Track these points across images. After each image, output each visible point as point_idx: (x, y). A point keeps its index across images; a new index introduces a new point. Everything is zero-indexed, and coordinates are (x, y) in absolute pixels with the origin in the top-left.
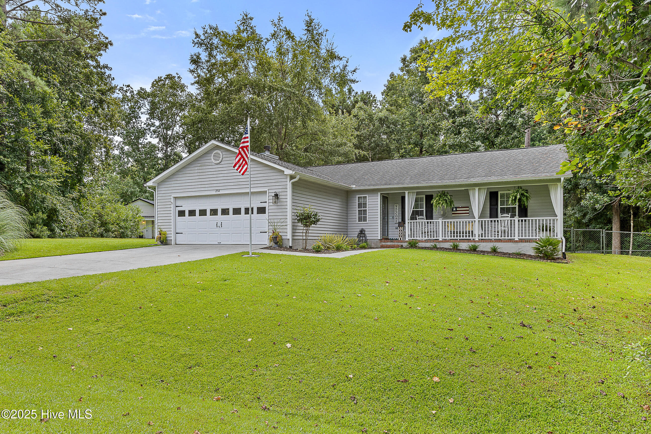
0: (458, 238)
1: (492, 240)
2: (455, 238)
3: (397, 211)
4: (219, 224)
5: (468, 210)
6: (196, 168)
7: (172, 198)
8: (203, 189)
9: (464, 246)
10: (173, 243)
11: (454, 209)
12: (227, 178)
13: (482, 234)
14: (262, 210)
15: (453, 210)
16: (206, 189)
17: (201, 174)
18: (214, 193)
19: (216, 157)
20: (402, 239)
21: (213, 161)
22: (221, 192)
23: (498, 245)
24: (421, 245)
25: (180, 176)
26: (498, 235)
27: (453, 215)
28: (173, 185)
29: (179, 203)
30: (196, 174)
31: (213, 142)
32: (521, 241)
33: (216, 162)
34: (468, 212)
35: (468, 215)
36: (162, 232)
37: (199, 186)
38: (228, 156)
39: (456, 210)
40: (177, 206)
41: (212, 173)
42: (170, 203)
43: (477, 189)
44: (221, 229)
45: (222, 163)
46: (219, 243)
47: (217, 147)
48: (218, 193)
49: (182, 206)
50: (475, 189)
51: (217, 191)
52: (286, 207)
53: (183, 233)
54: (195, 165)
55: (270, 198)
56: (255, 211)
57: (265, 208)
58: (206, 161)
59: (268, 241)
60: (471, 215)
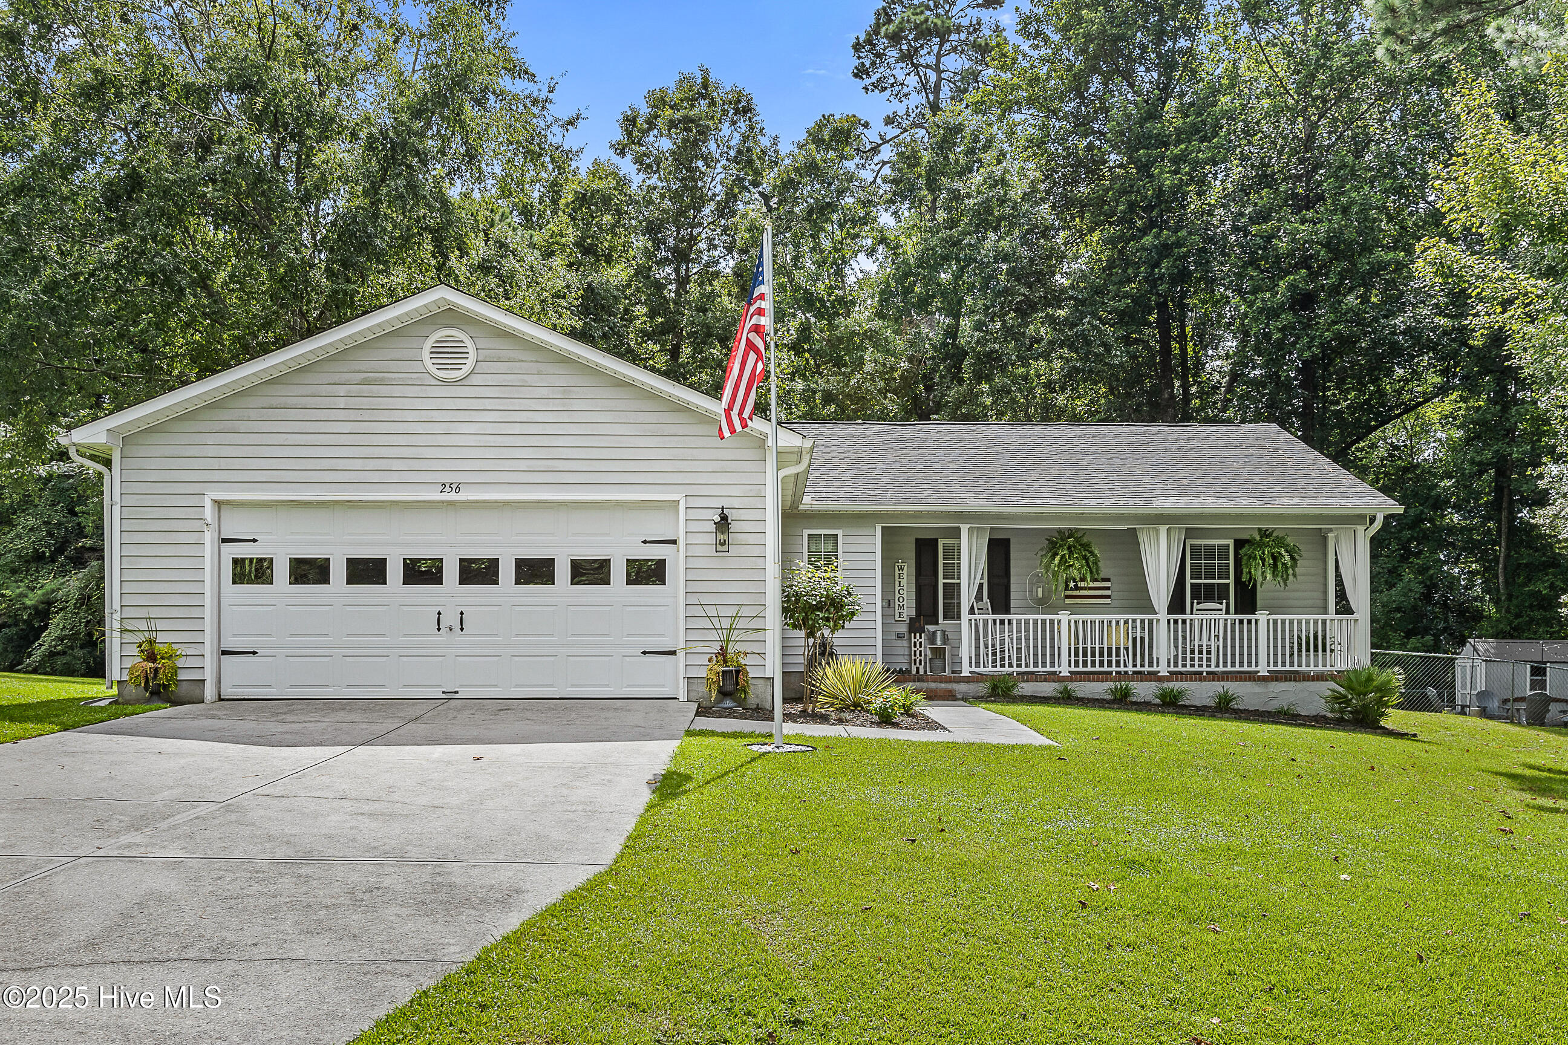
0: (1114, 668)
1: (1201, 673)
2: (1106, 668)
3: (904, 582)
4: (450, 619)
5: (1108, 588)
6: (342, 390)
7: (208, 504)
8: (375, 477)
9: (1144, 690)
10: (209, 693)
11: (1072, 584)
12: (499, 440)
13: (1176, 657)
14: (647, 572)
15: (1067, 586)
16: (394, 476)
17: (368, 415)
18: (431, 494)
19: (447, 352)
20: (921, 672)
21: (433, 369)
22: (462, 496)
23: (1233, 688)
24: (1027, 688)
26: (1209, 660)
27: (1068, 601)
28: (211, 451)
29: (238, 525)
30: (341, 415)
31: (443, 294)
32: (1276, 677)
33: (442, 374)
34: (1107, 593)
35: (1108, 601)
36: (160, 649)
37: (359, 464)
38: (503, 355)
39: (1077, 588)
40: (224, 541)
41: (424, 416)
42: (197, 525)
43: (1163, 529)
44: (458, 637)
45: (476, 380)
46: (450, 696)
47: (451, 316)
48: (452, 496)
49: (255, 541)
50: (1157, 531)
51: (447, 489)
52: (759, 563)
53: (260, 652)
54: (336, 378)
55: (694, 527)
56: (618, 572)
57: (662, 563)
58: (393, 366)
59: (683, 686)
60: (1116, 603)
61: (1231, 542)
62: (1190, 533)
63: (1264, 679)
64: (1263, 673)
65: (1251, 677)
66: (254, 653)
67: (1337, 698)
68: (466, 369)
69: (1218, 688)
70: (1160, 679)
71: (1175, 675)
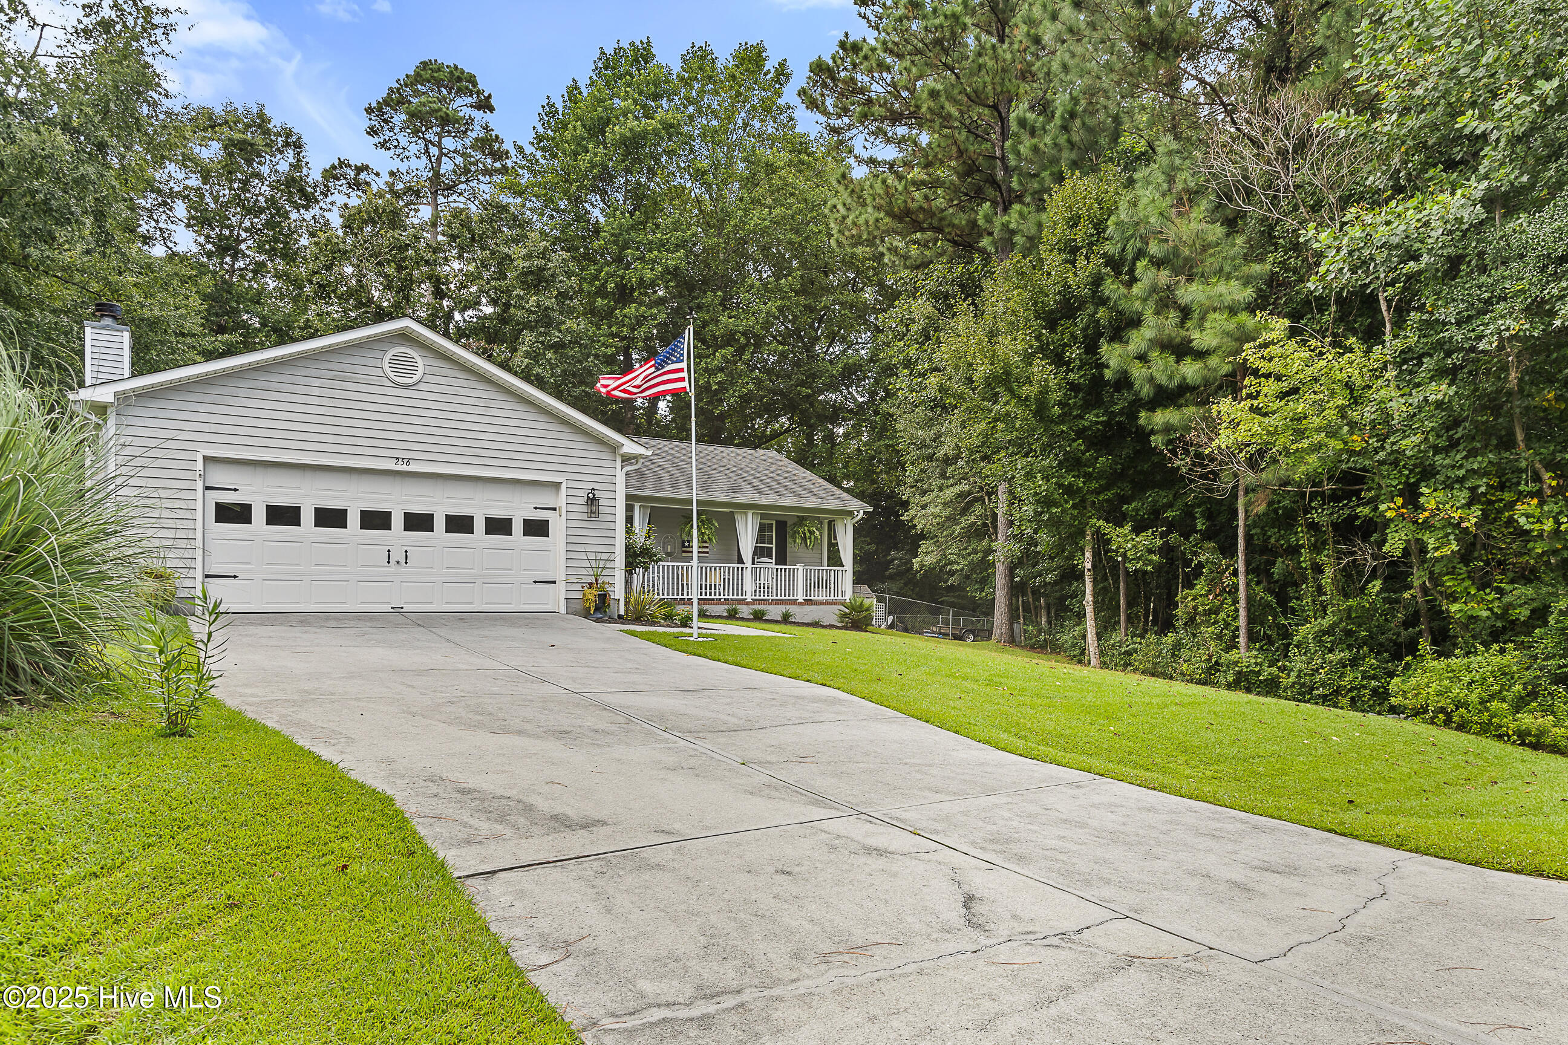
1: (770, 600)
4: (397, 557)
5: (707, 547)
6: (317, 382)
7: (199, 458)
8: (344, 449)
9: (741, 610)
12: (438, 431)
13: (755, 590)
14: (537, 528)
16: (359, 450)
17: (337, 403)
18: (390, 465)
19: (402, 365)
21: (391, 375)
22: (413, 467)
23: (792, 609)
25: (242, 392)
28: (201, 417)
29: (220, 477)
30: (317, 401)
31: (407, 323)
33: (398, 380)
34: (707, 550)
35: (709, 555)
37: (330, 439)
38: (444, 372)
40: (210, 488)
42: (189, 475)
43: (750, 513)
44: (403, 569)
45: (421, 386)
46: (397, 611)
47: (405, 337)
48: (403, 468)
49: (236, 490)
50: (746, 514)
51: (400, 462)
52: (612, 525)
53: (240, 576)
54: (312, 372)
55: (572, 500)
56: (518, 527)
57: (546, 523)
58: (359, 369)
59: (563, 603)
60: (712, 557)
61: (774, 522)
62: (763, 517)
63: (801, 604)
64: (801, 600)
65: (794, 602)
66: (235, 577)
67: (844, 616)
68: (416, 378)
69: (782, 609)
70: (747, 604)
71: (755, 601)
